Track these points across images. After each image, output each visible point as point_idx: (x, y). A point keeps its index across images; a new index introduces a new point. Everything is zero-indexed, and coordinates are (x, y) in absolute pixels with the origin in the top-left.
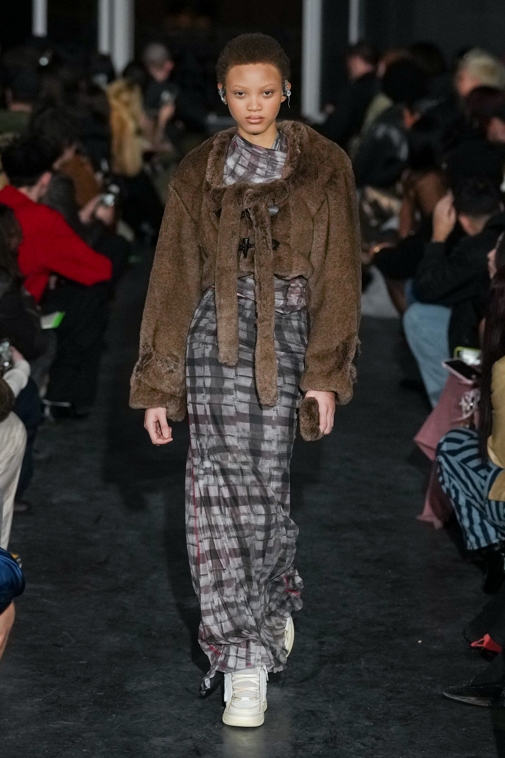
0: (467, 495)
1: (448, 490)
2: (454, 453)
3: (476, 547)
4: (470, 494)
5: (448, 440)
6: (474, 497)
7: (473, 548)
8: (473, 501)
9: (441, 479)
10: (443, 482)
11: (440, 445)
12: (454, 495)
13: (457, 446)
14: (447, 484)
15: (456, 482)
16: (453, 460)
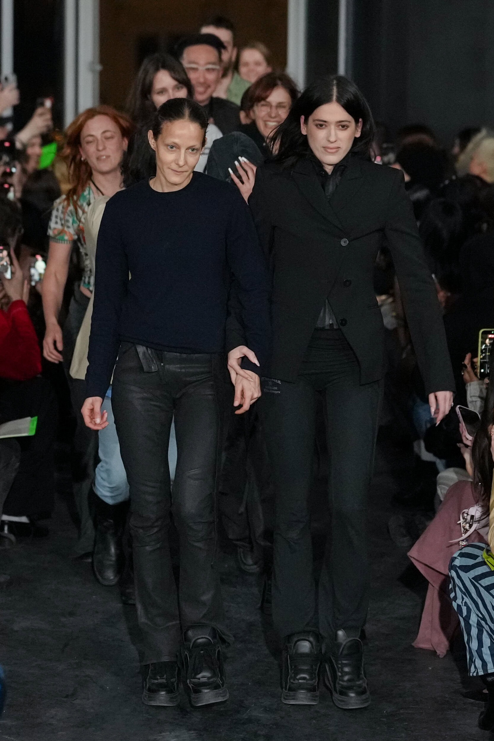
0: (478, 615)
1: (459, 606)
2: (467, 569)
3: (481, 673)
4: (480, 616)
5: (462, 555)
6: (484, 619)
7: (477, 673)
8: (483, 623)
9: (452, 595)
10: (455, 598)
11: (453, 559)
12: (465, 613)
13: (470, 562)
14: (459, 601)
15: (467, 600)
16: (466, 577)
